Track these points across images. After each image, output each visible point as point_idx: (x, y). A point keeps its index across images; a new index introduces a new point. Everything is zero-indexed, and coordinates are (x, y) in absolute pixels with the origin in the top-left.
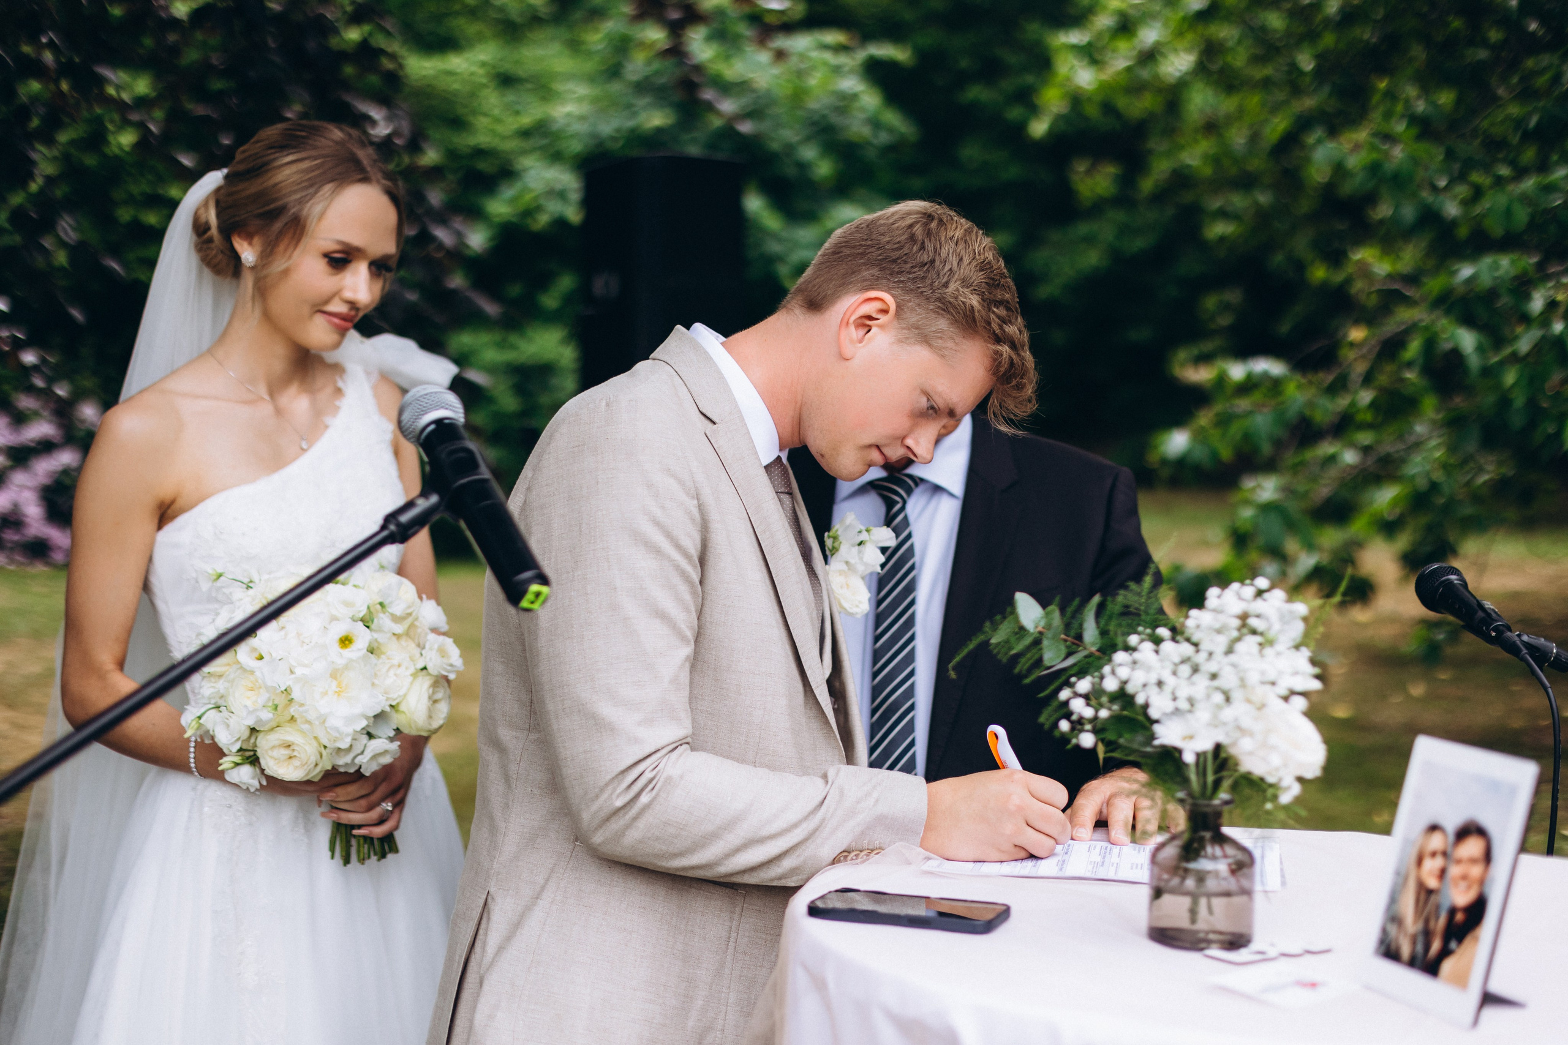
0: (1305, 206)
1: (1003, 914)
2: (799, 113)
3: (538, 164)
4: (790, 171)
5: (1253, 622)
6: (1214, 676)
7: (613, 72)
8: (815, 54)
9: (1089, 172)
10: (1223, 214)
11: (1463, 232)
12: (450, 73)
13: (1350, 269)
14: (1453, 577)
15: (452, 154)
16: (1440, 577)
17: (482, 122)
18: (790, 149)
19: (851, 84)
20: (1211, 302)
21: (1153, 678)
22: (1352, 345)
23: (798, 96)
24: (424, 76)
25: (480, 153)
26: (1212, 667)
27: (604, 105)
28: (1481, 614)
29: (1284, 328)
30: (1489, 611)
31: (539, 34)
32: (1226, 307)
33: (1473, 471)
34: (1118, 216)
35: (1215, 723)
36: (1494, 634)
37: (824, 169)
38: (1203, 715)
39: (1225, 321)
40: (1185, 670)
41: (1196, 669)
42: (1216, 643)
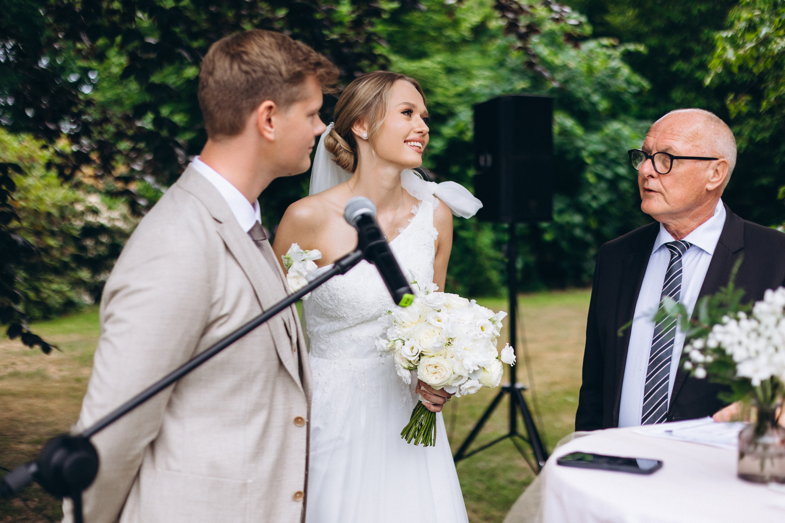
1: (659, 464)
2: (592, 79)
3: (465, 109)
4: (587, 107)
6: (769, 338)
7: (501, 64)
8: (599, 50)
9: (734, 99)
12: (424, 68)
17: (439, 90)
18: (588, 96)
19: (616, 63)
21: (736, 340)
23: (591, 71)
24: (412, 70)
26: (767, 333)
27: (496, 80)
31: (465, 48)
34: (752, 122)
35: (770, 363)
37: (603, 105)
38: (763, 359)
40: (754, 335)
41: (759, 335)
42: (770, 320)
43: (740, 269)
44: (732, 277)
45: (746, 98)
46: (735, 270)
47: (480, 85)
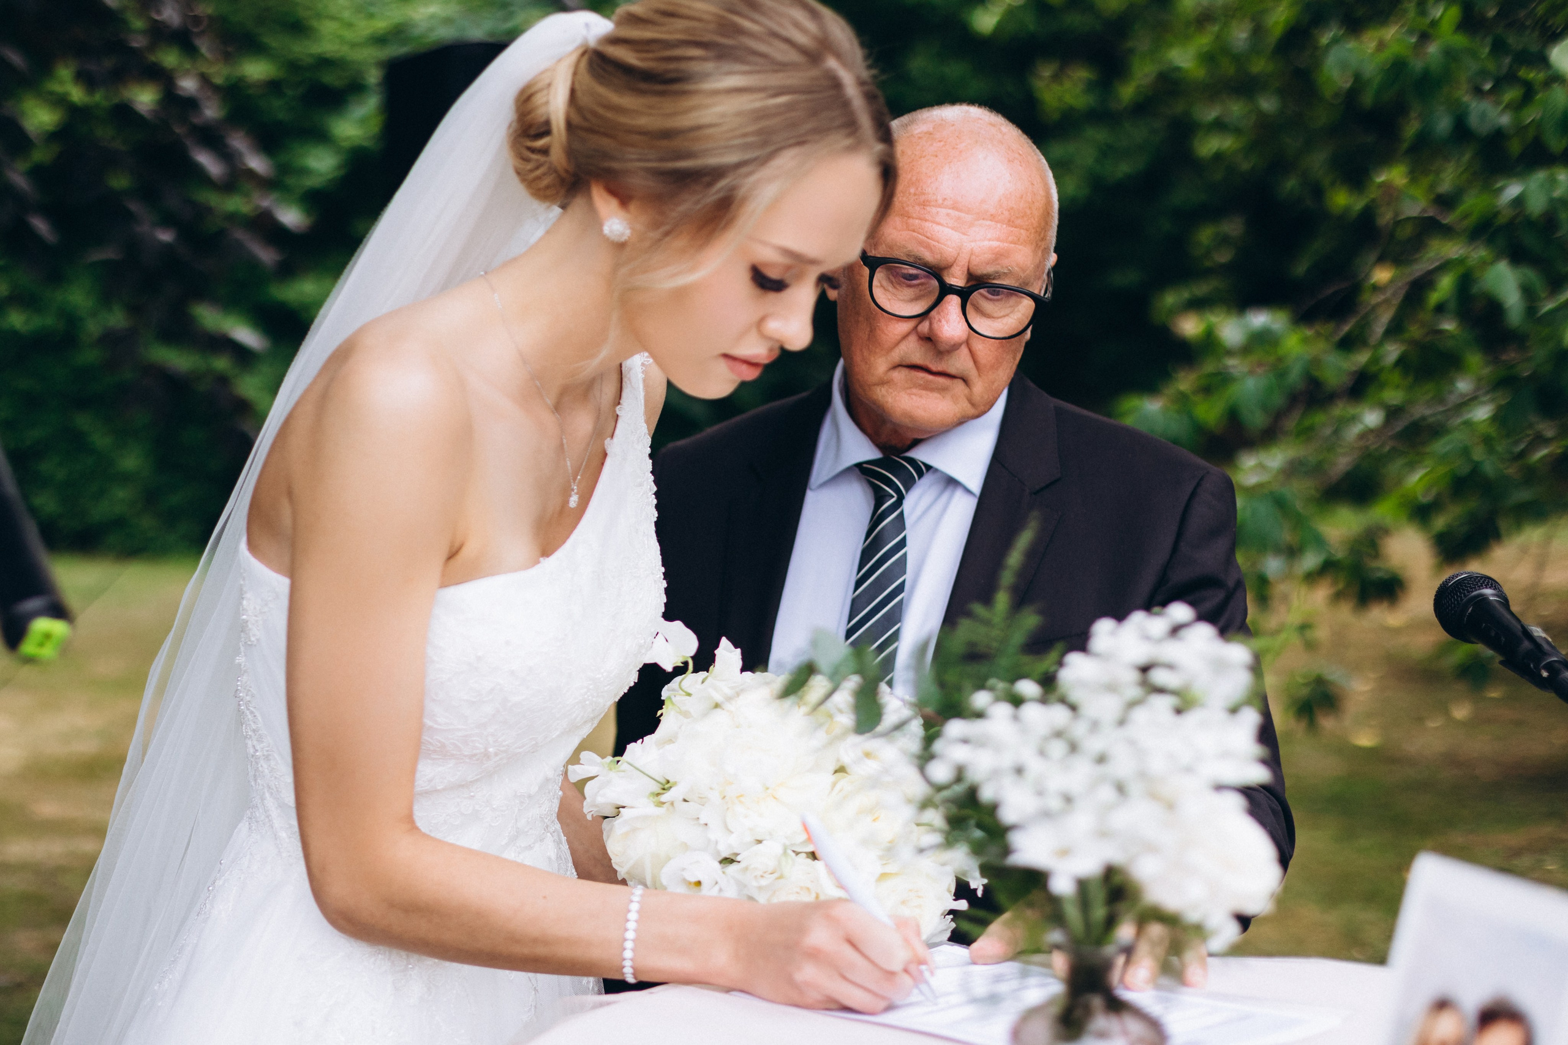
0: (1321, 117)
5: (1159, 677)
6: (1101, 759)
9: (1056, 77)
10: (1219, 126)
11: (1515, 147)
13: (1373, 193)
14: (1488, 592)
15: (293, 66)
16: (1468, 592)
17: (327, 28)
20: (1205, 235)
21: (1007, 761)
22: (1376, 288)
25: (325, 62)
26: (1094, 745)
28: (1526, 644)
29: (1301, 268)
30: (1538, 640)
32: (1223, 241)
33: (1528, 439)
34: (1098, 135)
35: (1102, 830)
36: (1545, 674)
38: (1081, 821)
39: (1223, 257)
40: (1058, 748)
41: (1074, 748)
42: (1104, 707)
43: (1032, 554)
44: (1007, 578)
45: (1081, 74)
46: (1015, 558)
47: (432, 17)
